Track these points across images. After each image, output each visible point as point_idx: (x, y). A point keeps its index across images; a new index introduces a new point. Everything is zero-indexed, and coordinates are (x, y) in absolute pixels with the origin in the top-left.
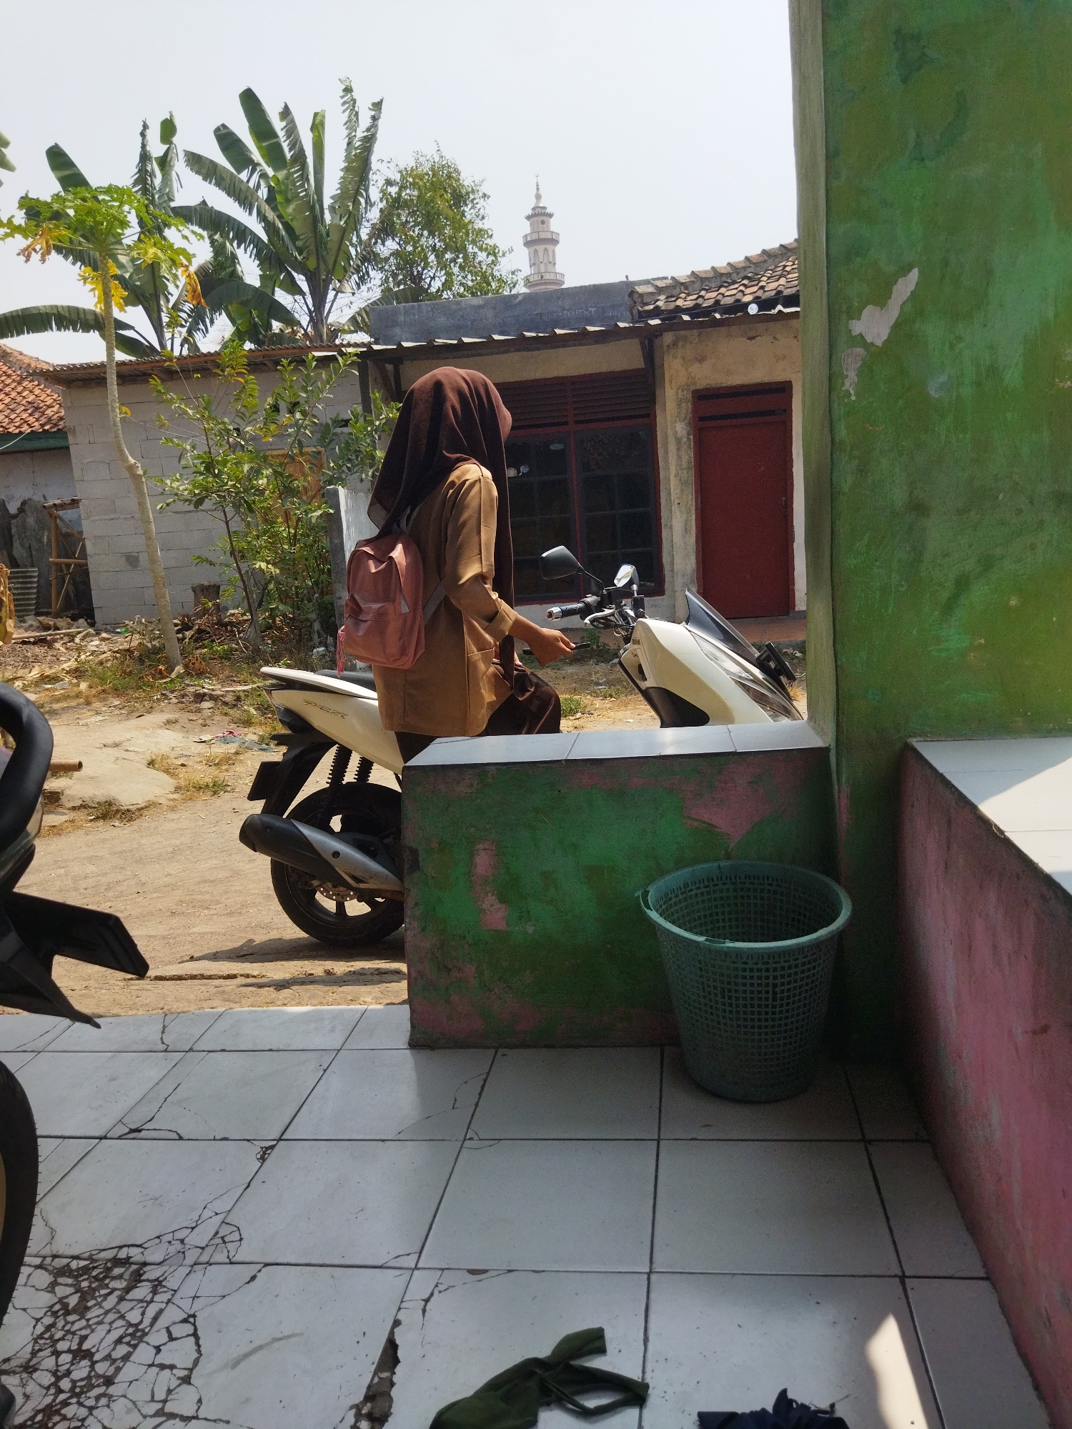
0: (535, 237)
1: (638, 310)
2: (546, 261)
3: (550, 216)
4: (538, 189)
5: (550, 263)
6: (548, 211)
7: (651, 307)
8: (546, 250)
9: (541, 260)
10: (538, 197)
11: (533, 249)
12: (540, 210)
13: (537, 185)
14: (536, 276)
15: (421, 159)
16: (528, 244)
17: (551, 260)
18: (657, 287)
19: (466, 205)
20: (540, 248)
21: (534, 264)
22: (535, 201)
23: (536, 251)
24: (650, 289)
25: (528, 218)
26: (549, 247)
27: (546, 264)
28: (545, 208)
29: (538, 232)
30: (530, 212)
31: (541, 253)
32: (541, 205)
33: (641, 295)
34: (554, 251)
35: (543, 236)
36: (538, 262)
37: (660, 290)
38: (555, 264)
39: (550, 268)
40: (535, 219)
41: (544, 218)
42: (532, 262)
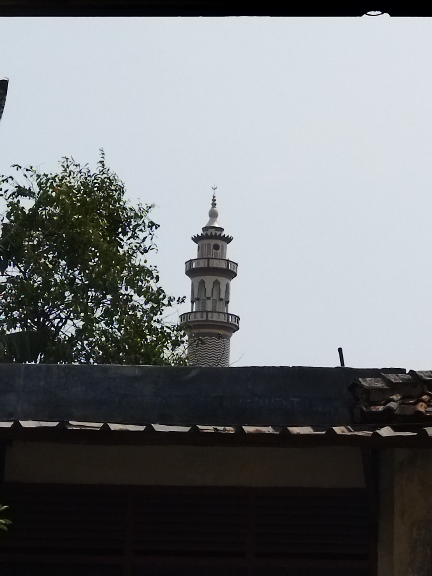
0: (203, 264)
1: (362, 410)
2: (215, 297)
3: (228, 240)
4: (214, 205)
5: (221, 300)
6: (226, 233)
7: (381, 408)
8: (217, 283)
9: (209, 294)
10: (213, 215)
11: (199, 279)
12: (214, 232)
13: (214, 200)
14: (199, 315)
15: (72, 168)
16: (191, 272)
17: (223, 296)
18: (388, 382)
19: (125, 233)
20: (209, 280)
21: (198, 299)
22: (208, 219)
23: (202, 283)
24: (379, 384)
25: (196, 239)
26: (223, 281)
27: (214, 302)
28: (222, 230)
29: (208, 259)
30: (200, 232)
31: (209, 286)
32: (216, 225)
33: (368, 391)
34: (228, 287)
35: (214, 264)
36: (203, 297)
37: (394, 388)
38: (228, 302)
39: (220, 307)
40: (206, 242)
41: (220, 243)
42: (196, 296)
